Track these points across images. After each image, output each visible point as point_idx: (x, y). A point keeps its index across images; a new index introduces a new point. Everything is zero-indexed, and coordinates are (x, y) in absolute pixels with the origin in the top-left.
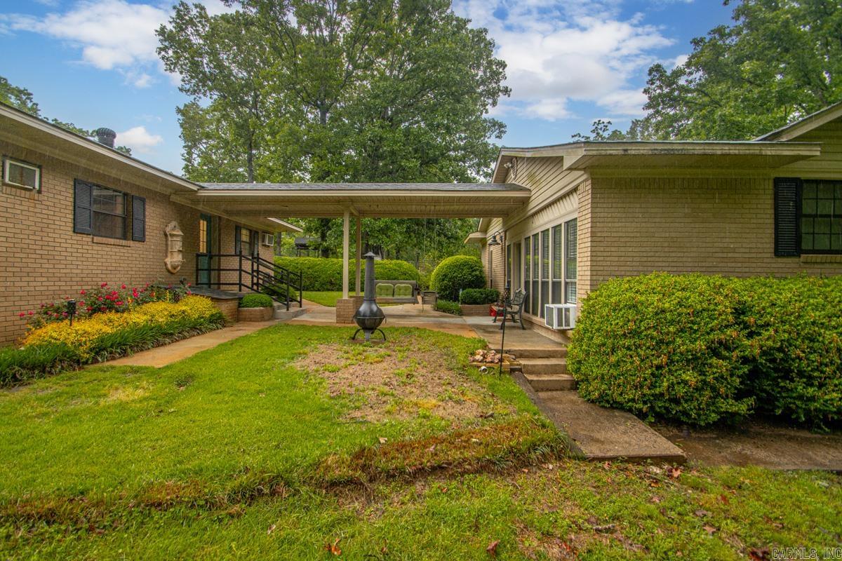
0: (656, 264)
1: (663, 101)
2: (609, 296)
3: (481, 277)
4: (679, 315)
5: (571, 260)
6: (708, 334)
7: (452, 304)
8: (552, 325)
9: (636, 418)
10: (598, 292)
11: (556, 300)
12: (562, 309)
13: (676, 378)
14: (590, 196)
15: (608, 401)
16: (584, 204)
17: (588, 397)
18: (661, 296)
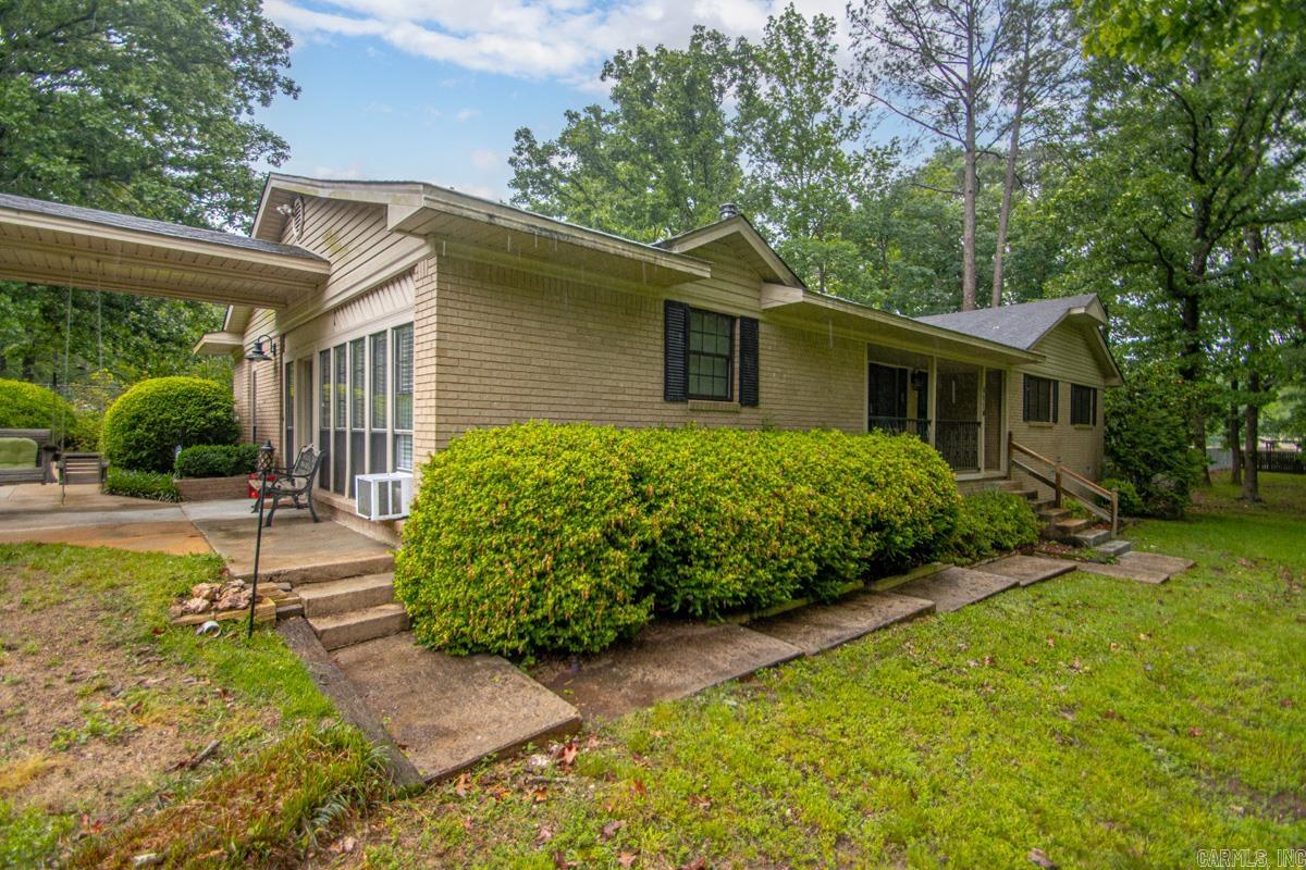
0: (534, 407)
1: (533, 183)
2: (466, 460)
3: (230, 421)
4: (568, 487)
5: (404, 395)
6: (603, 513)
7: (156, 479)
8: (369, 514)
9: (507, 663)
10: (449, 452)
11: (377, 467)
12: (386, 483)
13: (564, 588)
14: (435, 285)
15: (464, 646)
16: (425, 297)
17: (431, 643)
18: (542, 458)
